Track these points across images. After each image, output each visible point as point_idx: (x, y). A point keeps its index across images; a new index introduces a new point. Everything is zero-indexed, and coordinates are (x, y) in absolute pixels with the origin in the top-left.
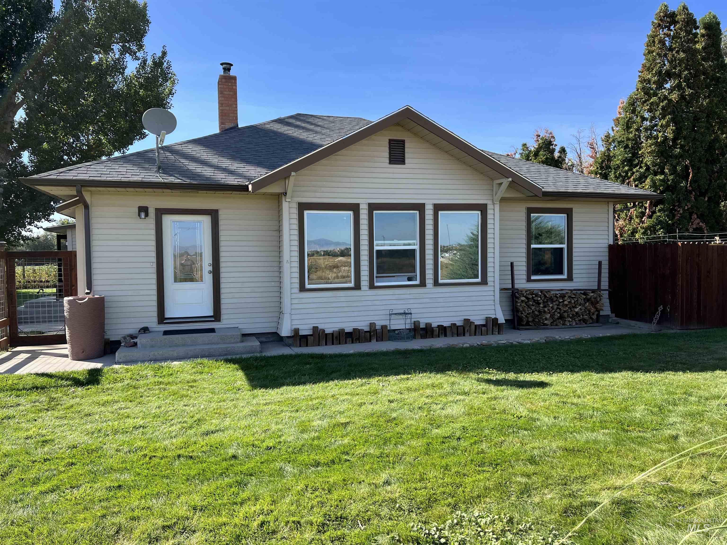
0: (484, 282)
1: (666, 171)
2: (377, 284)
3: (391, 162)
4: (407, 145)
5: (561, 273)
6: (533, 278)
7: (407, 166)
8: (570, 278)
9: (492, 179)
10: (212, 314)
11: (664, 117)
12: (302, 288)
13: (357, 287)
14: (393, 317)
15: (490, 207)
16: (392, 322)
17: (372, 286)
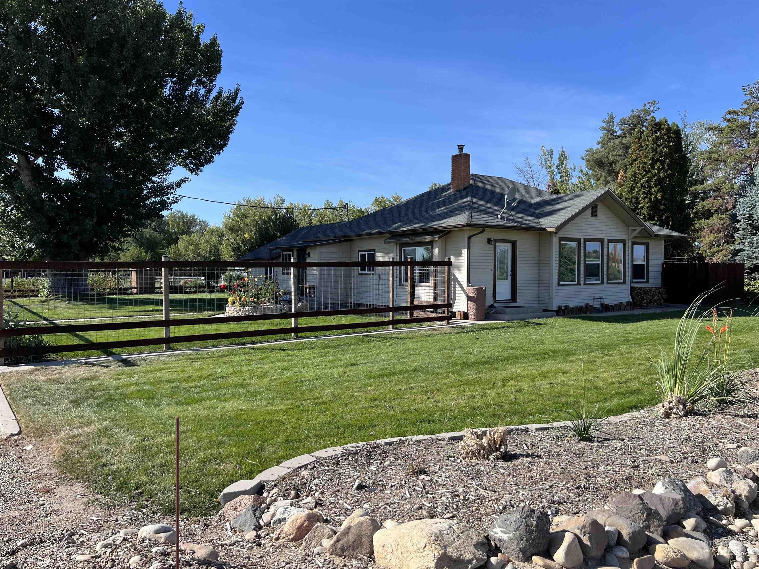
0: (624, 282)
1: (656, 219)
2: (587, 282)
3: (593, 216)
4: (598, 207)
5: (643, 278)
6: (634, 281)
7: (598, 218)
8: (647, 281)
9: (628, 226)
10: (510, 298)
11: (656, 187)
12: (559, 285)
13: (579, 284)
14: (595, 300)
15: (627, 241)
16: (595, 303)
17: (585, 284)
